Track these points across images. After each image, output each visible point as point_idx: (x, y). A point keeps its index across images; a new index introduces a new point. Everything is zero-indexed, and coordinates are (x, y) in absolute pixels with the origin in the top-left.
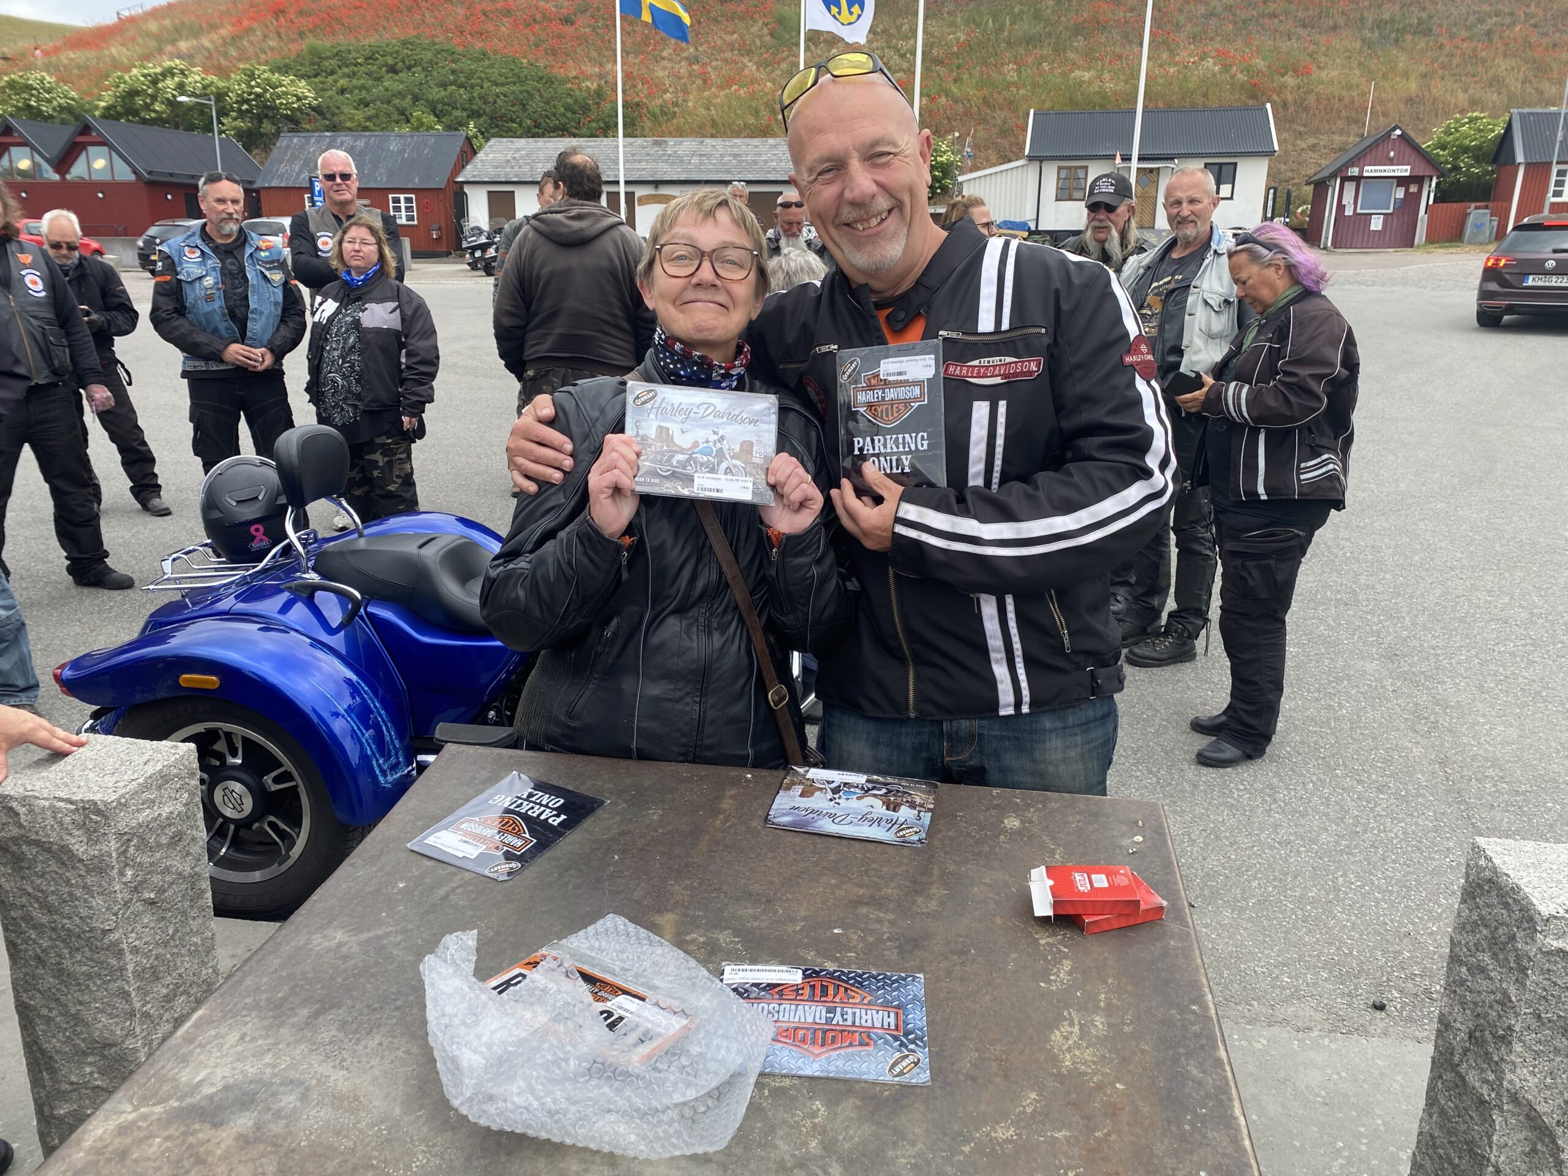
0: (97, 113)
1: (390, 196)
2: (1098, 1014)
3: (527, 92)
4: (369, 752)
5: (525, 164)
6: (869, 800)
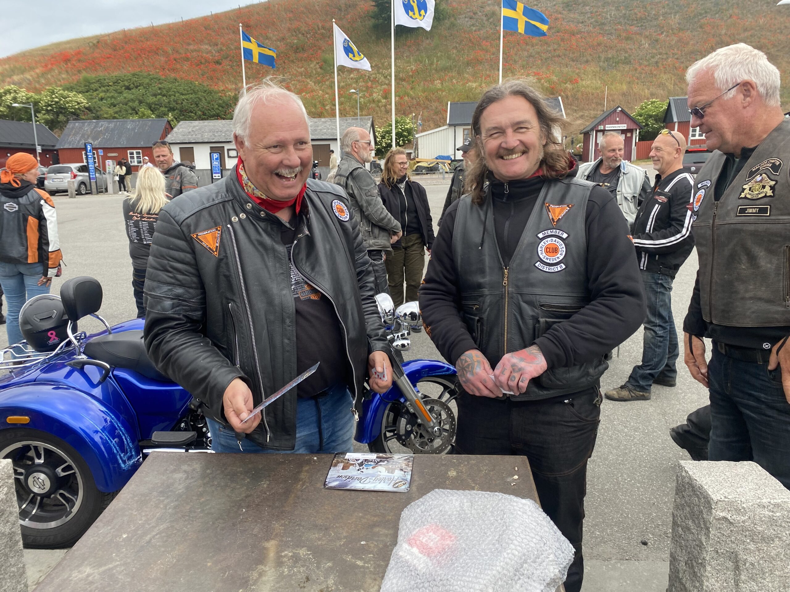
1: (128, 151)
3: (198, 98)
4: (115, 451)
5: (199, 134)
6: (379, 468)
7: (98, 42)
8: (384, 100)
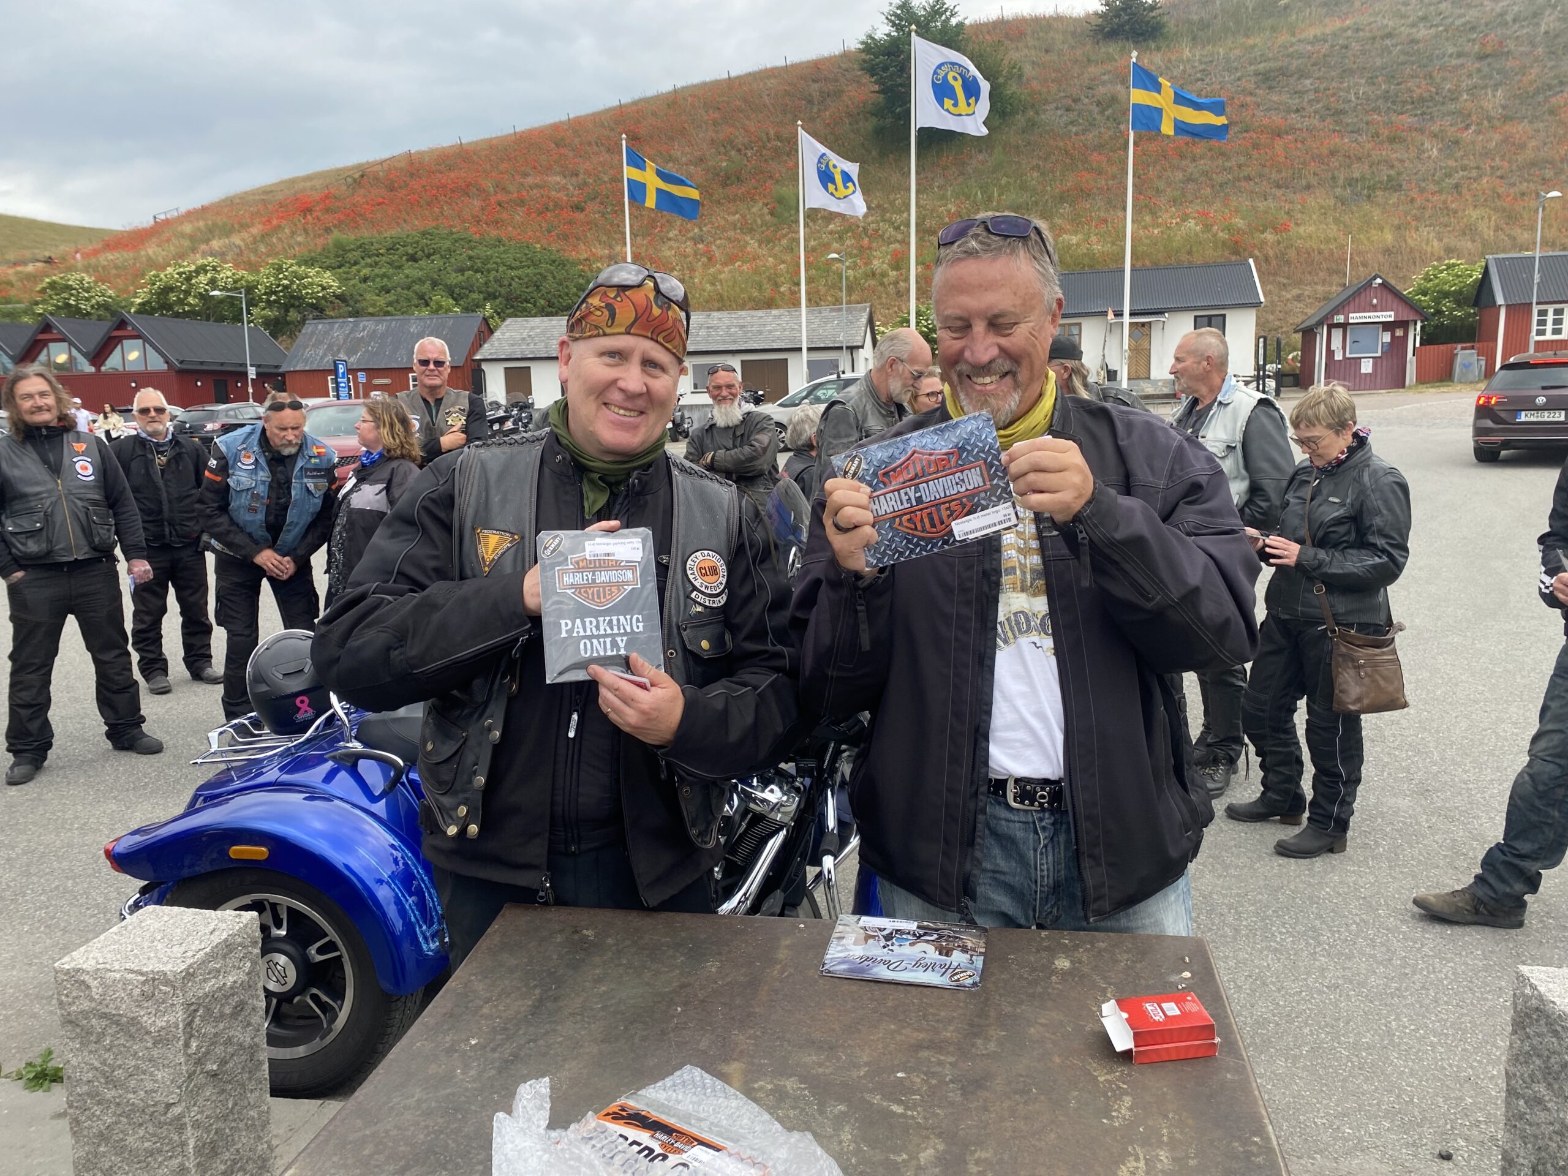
0: (133, 310)
2: (1162, 1149)
3: (540, 274)
4: (413, 919)
5: (541, 341)
6: (922, 946)
7: (362, 176)
8: (895, 273)
